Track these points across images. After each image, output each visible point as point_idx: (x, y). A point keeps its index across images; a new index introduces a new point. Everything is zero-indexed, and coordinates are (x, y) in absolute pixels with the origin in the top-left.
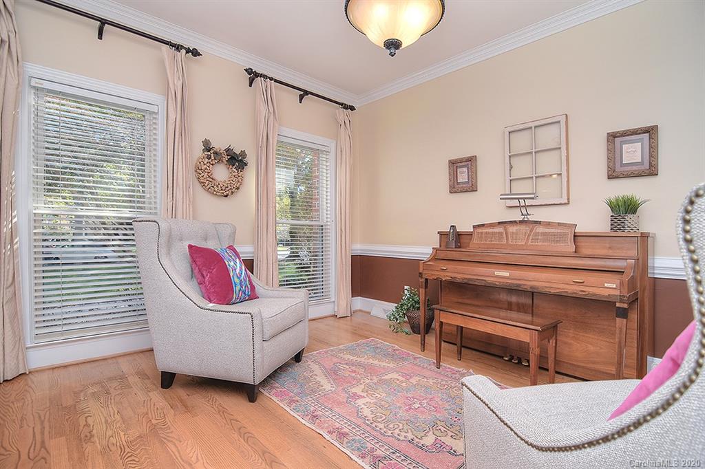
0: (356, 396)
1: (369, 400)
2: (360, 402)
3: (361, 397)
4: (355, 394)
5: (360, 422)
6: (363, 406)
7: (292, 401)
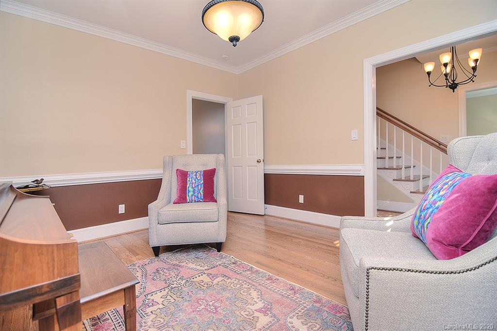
0: (264, 311)
1: (251, 307)
2: (260, 305)
3: (260, 311)
4: (265, 314)
5: (259, 287)
6: (257, 301)
7: (318, 301)
